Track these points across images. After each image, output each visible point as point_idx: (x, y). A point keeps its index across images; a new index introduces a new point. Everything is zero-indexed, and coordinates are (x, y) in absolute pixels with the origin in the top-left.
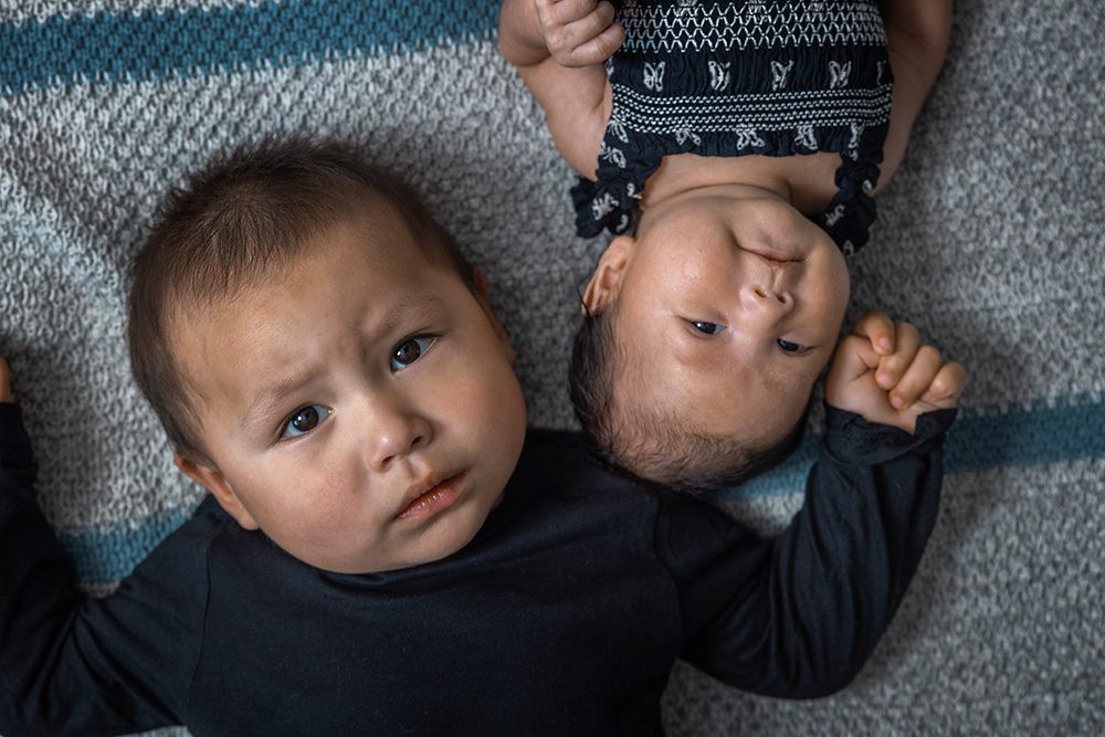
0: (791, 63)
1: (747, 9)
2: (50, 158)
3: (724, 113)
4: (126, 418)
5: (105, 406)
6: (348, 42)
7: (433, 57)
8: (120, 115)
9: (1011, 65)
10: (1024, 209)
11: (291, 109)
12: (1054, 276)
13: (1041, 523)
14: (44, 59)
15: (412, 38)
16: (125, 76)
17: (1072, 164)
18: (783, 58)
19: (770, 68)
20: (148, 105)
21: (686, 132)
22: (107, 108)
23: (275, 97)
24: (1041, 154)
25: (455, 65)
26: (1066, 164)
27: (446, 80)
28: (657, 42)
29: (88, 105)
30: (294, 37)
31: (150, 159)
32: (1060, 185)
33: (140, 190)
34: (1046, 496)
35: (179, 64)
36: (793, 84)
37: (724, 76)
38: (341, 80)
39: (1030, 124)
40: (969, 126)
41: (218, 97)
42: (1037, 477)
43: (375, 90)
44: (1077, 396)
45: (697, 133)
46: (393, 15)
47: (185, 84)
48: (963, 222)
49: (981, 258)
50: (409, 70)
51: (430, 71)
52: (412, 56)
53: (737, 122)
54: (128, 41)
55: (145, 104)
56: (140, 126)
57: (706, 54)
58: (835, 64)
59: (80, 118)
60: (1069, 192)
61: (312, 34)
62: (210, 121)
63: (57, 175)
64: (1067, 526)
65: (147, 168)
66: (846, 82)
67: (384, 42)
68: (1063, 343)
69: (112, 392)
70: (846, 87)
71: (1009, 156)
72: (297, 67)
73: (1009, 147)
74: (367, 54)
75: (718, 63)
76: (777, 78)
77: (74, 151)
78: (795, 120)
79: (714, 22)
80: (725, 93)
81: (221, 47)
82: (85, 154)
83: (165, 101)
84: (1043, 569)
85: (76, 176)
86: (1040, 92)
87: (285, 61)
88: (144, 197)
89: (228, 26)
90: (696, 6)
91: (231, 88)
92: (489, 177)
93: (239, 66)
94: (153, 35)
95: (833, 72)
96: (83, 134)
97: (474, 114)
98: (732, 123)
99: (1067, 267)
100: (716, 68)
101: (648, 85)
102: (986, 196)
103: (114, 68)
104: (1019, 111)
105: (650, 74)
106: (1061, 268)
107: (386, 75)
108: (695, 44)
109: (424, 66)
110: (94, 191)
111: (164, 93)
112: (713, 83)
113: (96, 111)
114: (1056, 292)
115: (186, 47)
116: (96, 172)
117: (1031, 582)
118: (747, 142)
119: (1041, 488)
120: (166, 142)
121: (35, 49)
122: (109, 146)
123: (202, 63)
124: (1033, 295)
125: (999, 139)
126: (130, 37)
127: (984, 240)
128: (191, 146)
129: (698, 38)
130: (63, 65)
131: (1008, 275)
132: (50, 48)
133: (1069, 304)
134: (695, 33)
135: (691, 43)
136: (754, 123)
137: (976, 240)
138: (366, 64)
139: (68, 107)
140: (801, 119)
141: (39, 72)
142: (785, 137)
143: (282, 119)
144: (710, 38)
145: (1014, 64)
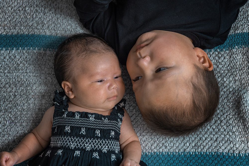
0: (80, 133)
1: (91, 148)
2: (246, 137)
3: (97, 124)
4: (239, 72)
5: (243, 75)
6: (172, 156)
7: (152, 150)
8: (228, 145)
9: (14, 130)
10: (15, 96)
11: (187, 142)
12: (10, 79)
13: (21, 20)
14: (244, 161)
15: (156, 155)
16: (226, 154)
17: (2, 105)
18: (82, 135)
19: (86, 133)
20: (221, 147)
21: (105, 121)
22: (231, 147)
23: (191, 145)
24: (9, 108)
25: (147, 148)
26: (3, 105)
27: (149, 145)
28: (112, 142)
29: (235, 149)
30: (185, 159)
31: (222, 134)
32: (6, 100)
33: (225, 127)
34: (19, 27)
35: (213, 155)
36: (80, 129)
37: (97, 133)
38: (174, 148)
39: (11, 116)
40: (26, 117)
41: (204, 147)
42: (21, 31)
43: (167, 144)
44: (8, 50)
45: (103, 120)
46: (160, 161)
47: (212, 151)
48: (30, 95)
49: (27, 85)
50: (158, 148)
51: (153, 147)
52: (157, 151)
53: (94, 121)
54: (224, 162)
55: (222, 147)
56: (223, 142)
57: (101, 138)
58: (69, 132)
59: (237, 146)
60: (4, 98)
61: (180, 159)
62: (207, 141)
63: (245, 133)
64: (15, 19)
65: (223, 132)
66: (66, 127)
67: (163, 155)
68: (10, 63)
69: (242, 78)
70: (66, 126)
71: (17, 109)
72: (185, 152)
73: (17, 111)
74: (168, 153)
75: (98, 136)
76: (84, 130)
77: (240, 138)
78: (80, 120)
79: (99, 145)
80: (97, 129)
81: (202, 158)
82: (237, 137)
83: (217, 147)
84: (22, 10)
85: (240, 132)
86: (7, 123)
87: (187, 153)
88: (224, 125)
89: (200, 163)
90: (103, 150)
91: (201, 149)
92: (142, 121)
93: (198, 153)
94: (218, 163)
95: (69, 130)
96: (237, 142)
97: (144, 136)
98: (95, 121)
99: (6, 81)
100: (99, 135)
101: (114, 132)
102: (24, 100)
103: (228, 156)
104: (13, 119)
105: (113, 135)
106: (8, 81)
107: (164, 148)
108: (103, 141)
109: (154, 149)
110: (236, 128)
111: (217, 149)
112: (99, 131)
113: (234, 147)
114: (10, 75)
115: (211, 159)
116: (235, 132)
117: (26, 7)
118: (92, 116)
119: (20, 29)
120: (218, 138)
121: (246, 163)
122: (231, 138)
123: (207, 155)
124: (15, 75)
125: (19, 113)
126: (224, 163)
127: (25, 90)
128: (212, 136)
129: (102, 142)
130: (240, 159)
131: (21, 81)
132: (243, 163)
133: (7, 72)
134: (103, 143)
135: (104, 141)
136: (90, 120)
137: (27, 90)
138: (168, 151)
139: (240, 149)
140: (78, 120)
141: (246, 158)
142: (82, 116)
143: (189, 140)
144: (100, 142)
145: (13, 130)
